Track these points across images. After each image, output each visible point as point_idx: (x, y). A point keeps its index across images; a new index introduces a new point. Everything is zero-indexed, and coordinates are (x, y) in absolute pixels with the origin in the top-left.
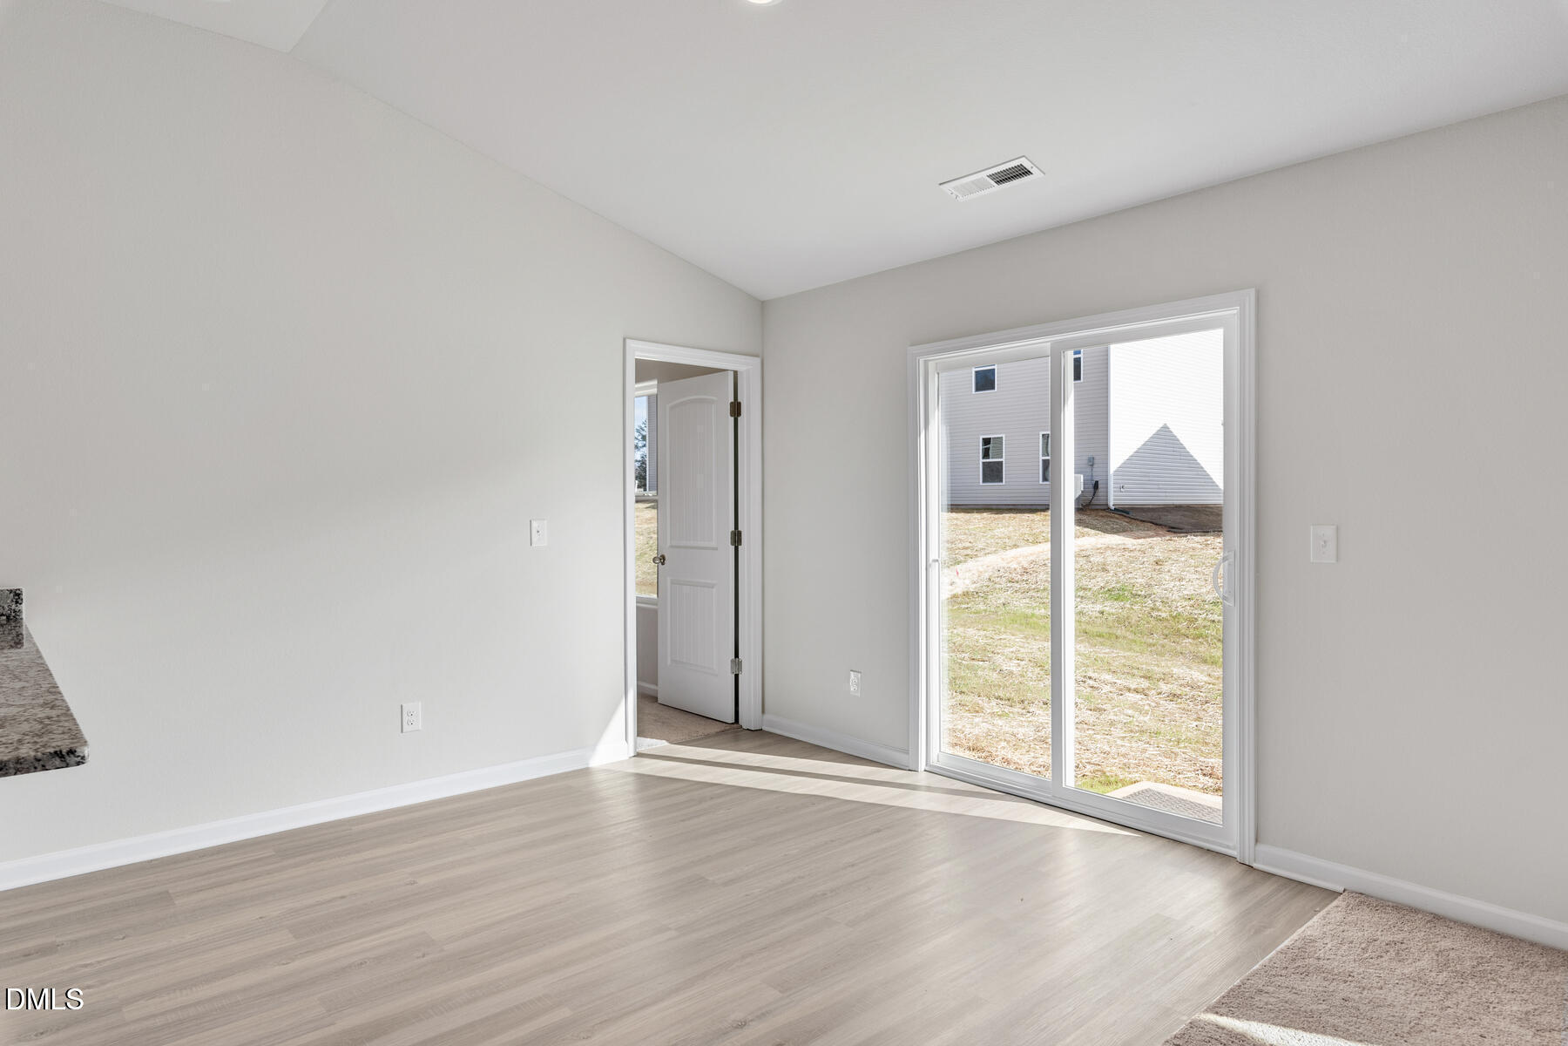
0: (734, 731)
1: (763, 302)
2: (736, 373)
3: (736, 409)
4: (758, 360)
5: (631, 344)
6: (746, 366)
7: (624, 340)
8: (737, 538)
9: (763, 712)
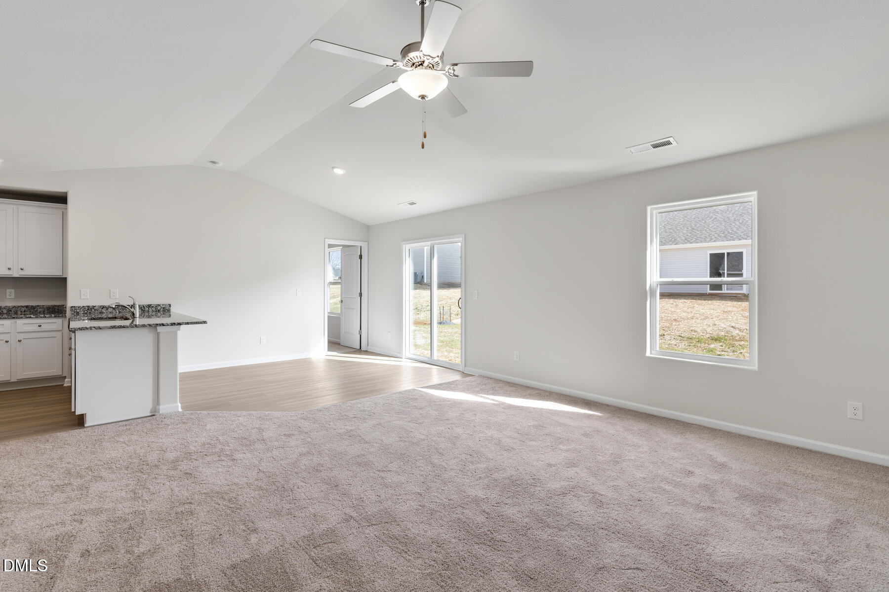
0: (360, 351)
1: (368, 226)
2: (361, 247)
3: (361, 257)
4: (367, 243)
5: (327, 240)
6: (364, 245)
7: (325, 239)
8: (361, 295)
9: (368, 346)
